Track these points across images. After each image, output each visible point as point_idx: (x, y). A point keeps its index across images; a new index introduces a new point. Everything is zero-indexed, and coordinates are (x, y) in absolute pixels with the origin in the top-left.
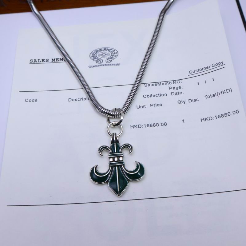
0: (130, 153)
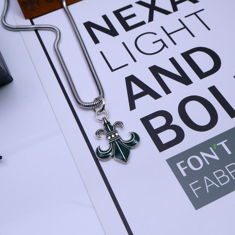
0: (122, 128)
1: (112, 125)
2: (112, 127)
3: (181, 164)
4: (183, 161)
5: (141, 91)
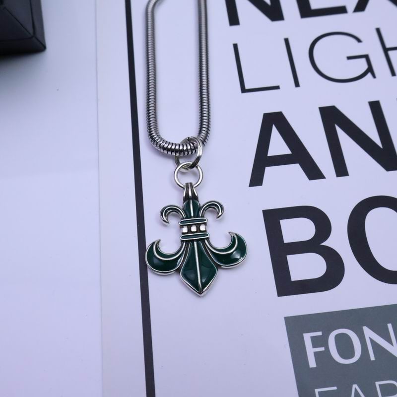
0: (218, 217)
1: (201, 205)
2: (200, 209)
3: (312, 338)
4: (320, 333)
5: (286, 150)
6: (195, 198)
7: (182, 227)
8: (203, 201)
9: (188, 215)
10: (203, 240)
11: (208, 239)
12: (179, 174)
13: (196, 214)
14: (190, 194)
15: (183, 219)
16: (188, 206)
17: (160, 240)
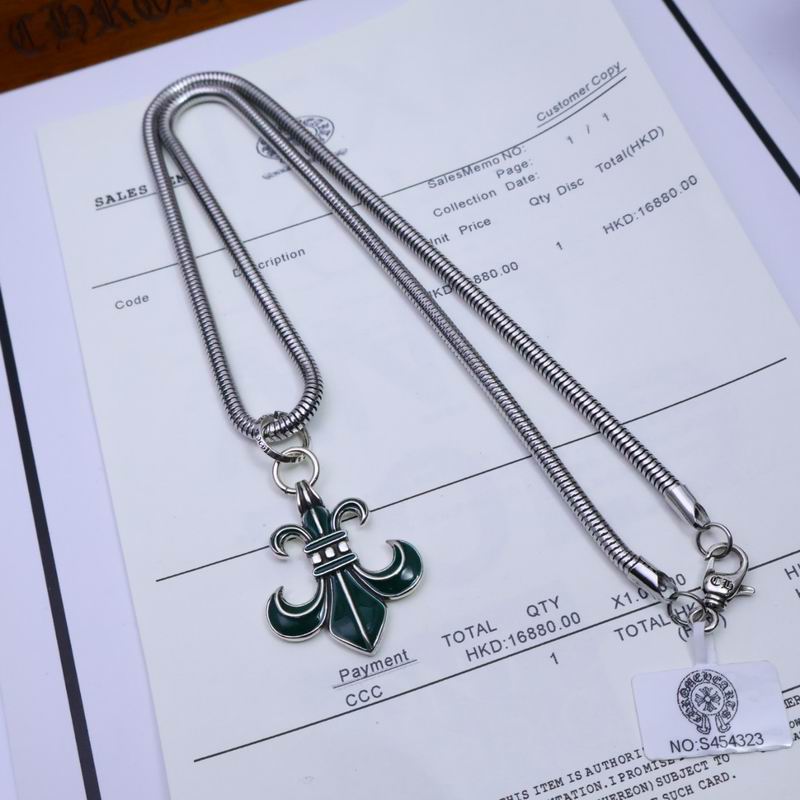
0: (363, 523)
1: (331, 512)
2: (330, 518)
6: (317, 503)
7: (310, 555)
8: (330, 504)
9: (315, 535)
10: (350, 566)
11: (357, 562)
12: (281, 474)
13: (327, 529)
14: (308, 499)
15: (309, 542)
16: (310, 519)
17: (282, 588)
